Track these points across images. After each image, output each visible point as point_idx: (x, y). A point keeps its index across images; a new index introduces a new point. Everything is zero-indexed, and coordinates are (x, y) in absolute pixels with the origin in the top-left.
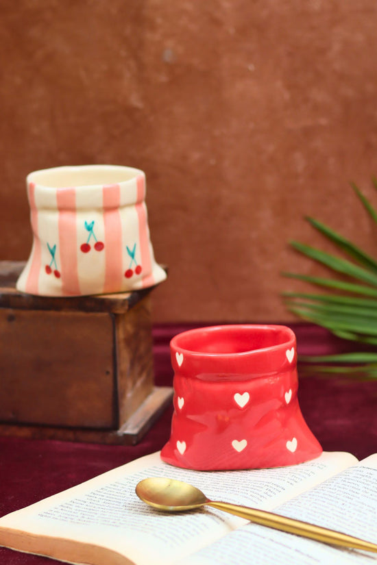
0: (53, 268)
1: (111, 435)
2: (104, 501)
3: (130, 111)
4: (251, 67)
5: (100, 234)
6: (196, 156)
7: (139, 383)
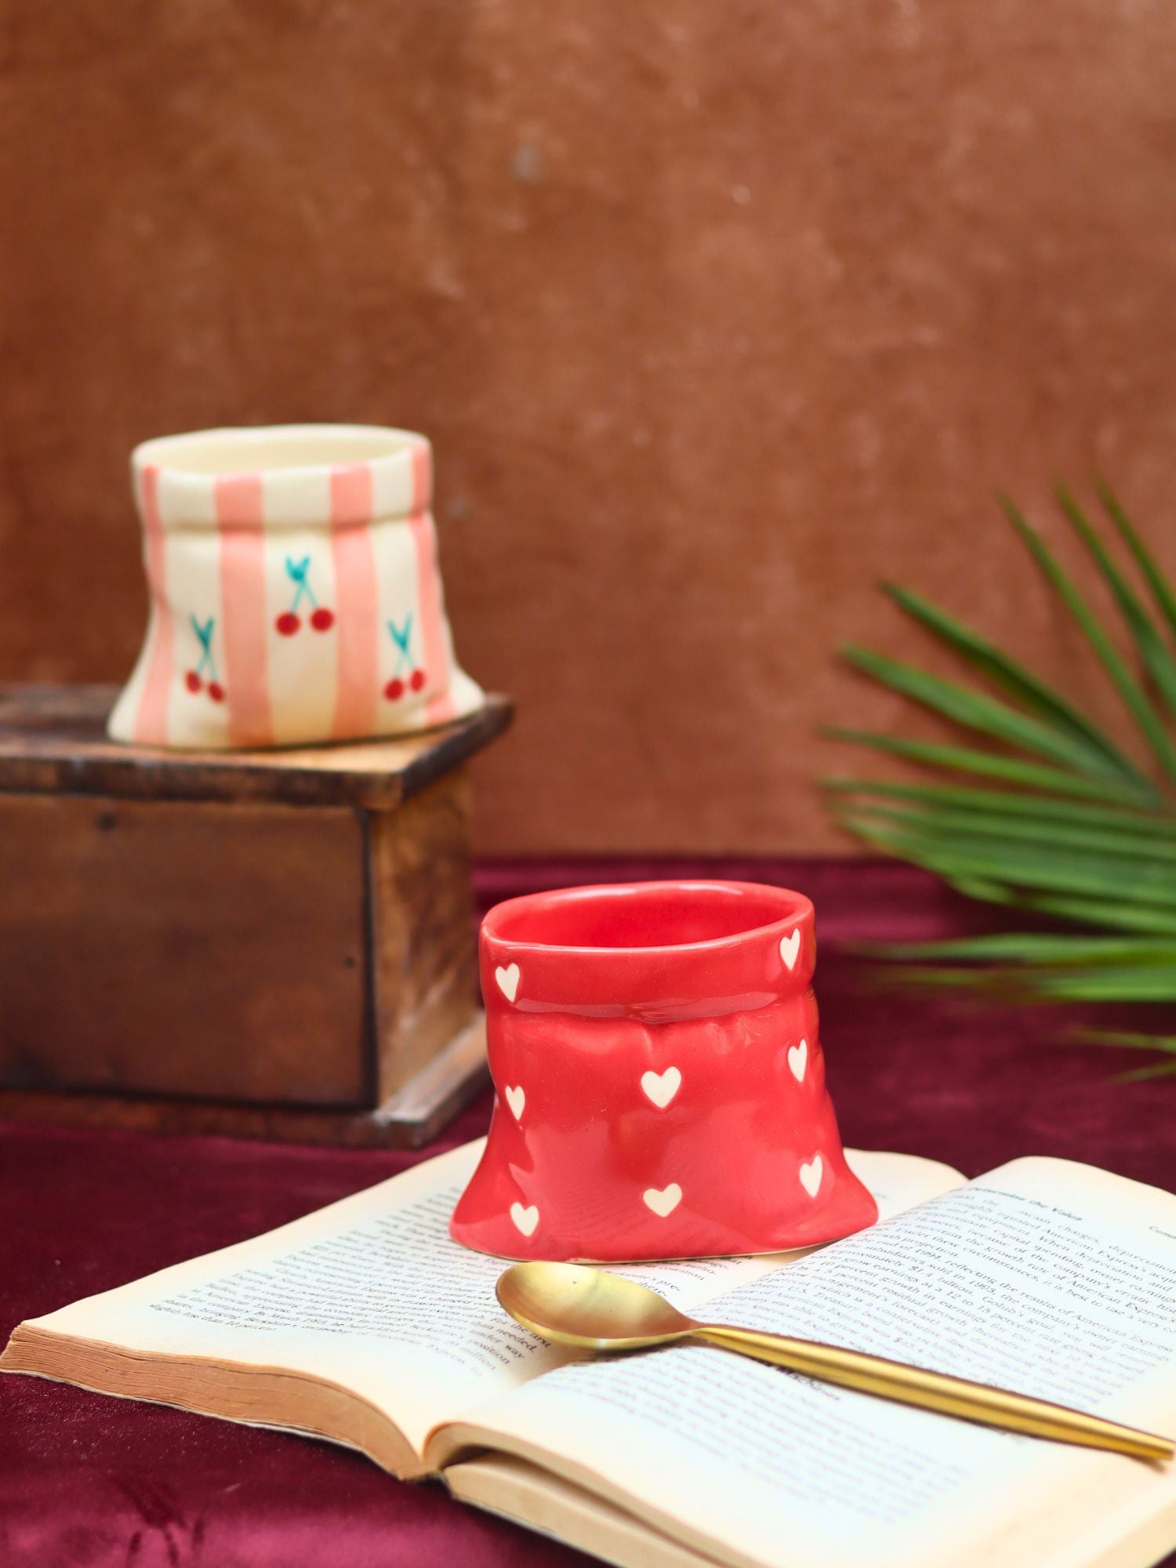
0: (206, 677)
1: (358, 1122)
2: (317, 1276)
3: (428, 305)
4: (741, 195)
5: (323, 590)
6: (596, 422)
7: (435, 996)
